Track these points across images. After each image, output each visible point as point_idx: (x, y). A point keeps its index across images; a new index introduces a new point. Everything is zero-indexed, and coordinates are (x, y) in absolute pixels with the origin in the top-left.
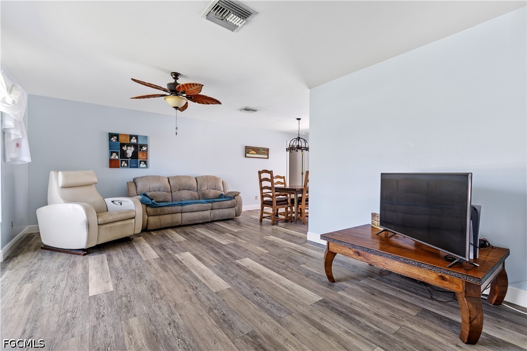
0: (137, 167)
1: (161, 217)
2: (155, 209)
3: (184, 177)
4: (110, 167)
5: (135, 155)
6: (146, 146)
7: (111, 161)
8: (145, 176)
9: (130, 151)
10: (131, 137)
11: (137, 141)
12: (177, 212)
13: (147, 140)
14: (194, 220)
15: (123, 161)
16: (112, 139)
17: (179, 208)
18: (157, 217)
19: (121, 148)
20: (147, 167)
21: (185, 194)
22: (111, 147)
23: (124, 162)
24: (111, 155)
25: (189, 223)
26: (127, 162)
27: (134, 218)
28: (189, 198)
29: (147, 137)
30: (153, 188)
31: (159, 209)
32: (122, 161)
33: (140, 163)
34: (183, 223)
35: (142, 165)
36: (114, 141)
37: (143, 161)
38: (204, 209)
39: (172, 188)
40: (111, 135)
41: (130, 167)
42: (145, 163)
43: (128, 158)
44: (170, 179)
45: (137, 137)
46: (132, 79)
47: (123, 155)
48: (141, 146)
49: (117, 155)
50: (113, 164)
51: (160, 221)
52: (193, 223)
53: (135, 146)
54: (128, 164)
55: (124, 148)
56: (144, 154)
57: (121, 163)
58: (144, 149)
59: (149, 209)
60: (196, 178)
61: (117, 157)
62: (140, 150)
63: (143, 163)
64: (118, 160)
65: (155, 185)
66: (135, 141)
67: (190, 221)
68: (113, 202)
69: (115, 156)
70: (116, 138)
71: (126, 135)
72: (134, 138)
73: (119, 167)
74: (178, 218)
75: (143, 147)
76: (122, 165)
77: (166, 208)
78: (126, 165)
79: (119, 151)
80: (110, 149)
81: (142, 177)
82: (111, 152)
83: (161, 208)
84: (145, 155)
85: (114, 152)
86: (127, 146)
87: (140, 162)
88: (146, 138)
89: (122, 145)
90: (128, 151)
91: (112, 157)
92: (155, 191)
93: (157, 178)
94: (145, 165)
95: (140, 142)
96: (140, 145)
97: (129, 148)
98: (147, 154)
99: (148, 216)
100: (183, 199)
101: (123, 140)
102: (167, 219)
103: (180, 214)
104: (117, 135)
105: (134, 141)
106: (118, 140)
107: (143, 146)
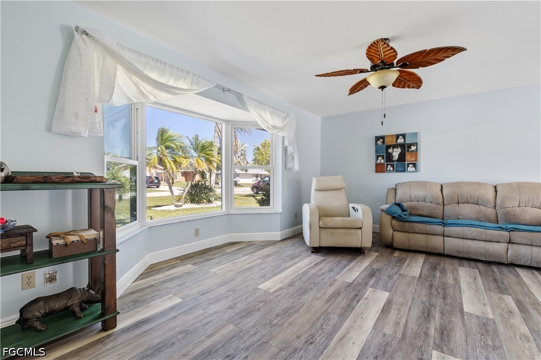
0: (404, 171)
1: (411, 235)
2: (402, 223)
3: (469, 184)
4: (376, 172)
5: (402, 158)
6: (416, 144)
7: (377, 165)
8: (408, 182)
9: (396, 153)
10: (398, 136)
11: (405, 140)
12: (435, 233)
13: (417, 137)
14: (468, 253)
15: (389, 164)
16: (378, 142)
17: (439, 229)
18: (406, 234)
19: (387, 150)
20: (416, 171)
21: (467, 210)
22: (377, 151)
23: (389, 166)
24: (377, 159)
25: (456, 254)
26: (393, 166)
27: (361, 228)
28: (473, 216)
29: (416, 133)
30: (415, 197)
31: (407, 224)
32: (387, 165)
33: (408, 167)
34: (446, 252)
35: (411, 168)
36: (380, 144)
37: (411, 164)
38: (488, 238)
39: (445, 200)
40: (377, 138)
41: (396, 172)
42: (414, 165)
43: (394, 161)
44: (443, 187)
45: (404, 136)
46: (316, 76)
47: (389, 157)
48: (409, 146)
49: (383, 158)
50: (379, 169)
51: (409, 241)
52: (466, 256)
53: (402, 146)
54: (394, 168)
55: (390, 151)
56: (412, 155)
57: (387, 167)
58: (413, 148)
59: (394, 222)
60: (495, 187)
61: (383, 161)
62: (408, 151)
63: (411, 166)
64: (383, 164)
65: (420, 193)
66: (403, 140)
67: (458, 252)
68: (354, 208)
69: (381, 160)
70: (381, 140)
71: (392, 136)
72: (401, 137)
73: (384, 172)
74: (437, 242)
75: (412, 147)
76: (388, 169)
77: (418, 225)
78: (392, 169)
79: (385, 154)
80: (376, 154)
81: (404, 183)
82: (377, 156)
83: (410, 224)
84: (414, 156)
85: (380, 156)
86: (393, 148)
87: (408, 164)
88: (415, 135)
89: (388, 147)
90: (394, 154)
91: (378, 162)
92: (418, 201)
93: (423, 184)
94: (414, 168)
95: (408, 141)
96: (408, 144)
97: (395, 150)
98: (416, 155)
99: (394, 231)
100: (460, 217)
101: (388, 141)
102: (419, 240)
103: (441, 238)
104: (383, 138)
105: (401, 141)
106: (383, 142)
107: (411, 145)
